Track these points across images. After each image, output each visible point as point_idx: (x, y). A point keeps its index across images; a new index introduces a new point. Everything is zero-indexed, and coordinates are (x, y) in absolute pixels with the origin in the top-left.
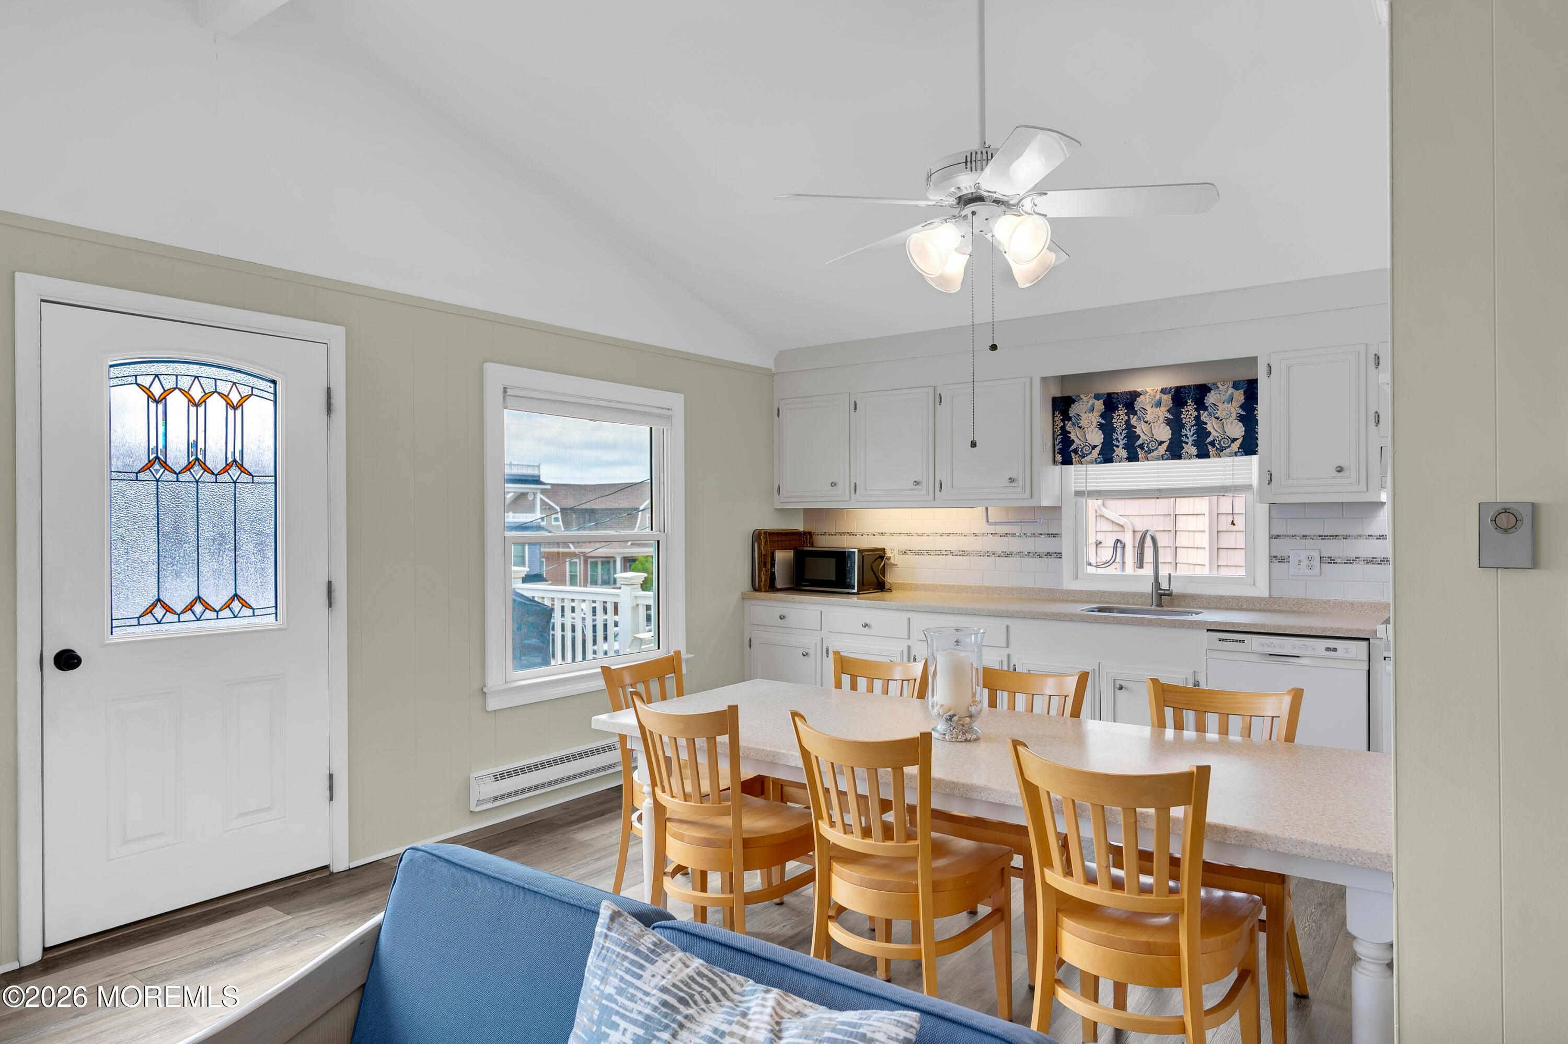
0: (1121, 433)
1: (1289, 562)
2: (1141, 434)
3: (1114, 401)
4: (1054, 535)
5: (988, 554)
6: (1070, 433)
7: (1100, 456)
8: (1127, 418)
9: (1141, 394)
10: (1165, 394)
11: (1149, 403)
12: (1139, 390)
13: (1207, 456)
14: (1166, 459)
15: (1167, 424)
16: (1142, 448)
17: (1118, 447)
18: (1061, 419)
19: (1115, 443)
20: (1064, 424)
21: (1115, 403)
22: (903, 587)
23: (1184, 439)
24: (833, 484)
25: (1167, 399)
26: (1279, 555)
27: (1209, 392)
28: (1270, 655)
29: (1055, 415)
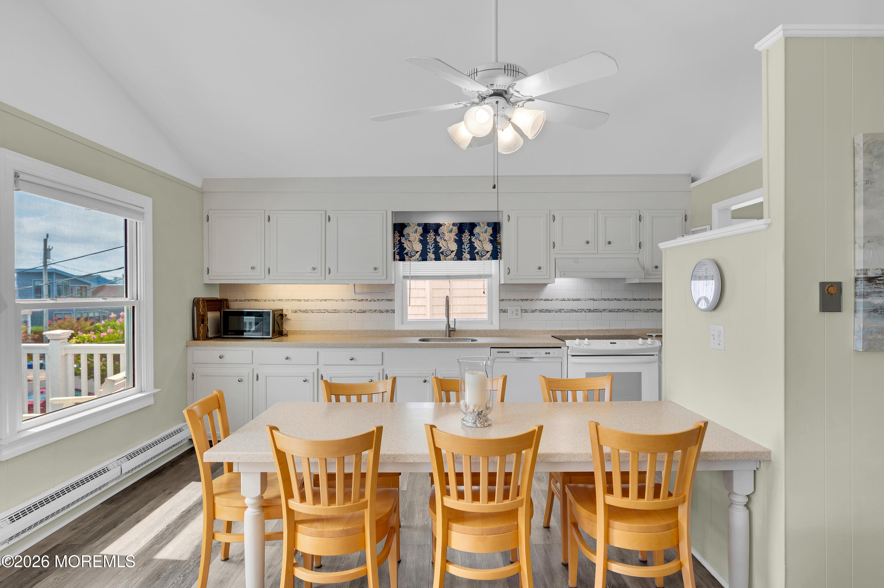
0: (431, 245)
1: (508, 312)
2: (442, 247)
3: (428, 228)
4: (391, 300)
5: (351, 311)
6: (404, 244)
7: (420, 257)
8: (434, 237)
9: (442, 225)
10: (454, 226)
11: (446, 230)
12: (441, 223)
13: (475, 259)
14: (455, 260)
15: (455, 242)
16: (443, 254)
17: (430, 252)
18: (398, 236)
19: (428, 250)
20: (400, 238)
21: (429, 229)
22: (295, 333)
23: (463, 250)
24: (253, 268)
25: (455, 229)
26: (503, 309)
27: (476, 227)
28: (520, 358)
29: (396, 233)
